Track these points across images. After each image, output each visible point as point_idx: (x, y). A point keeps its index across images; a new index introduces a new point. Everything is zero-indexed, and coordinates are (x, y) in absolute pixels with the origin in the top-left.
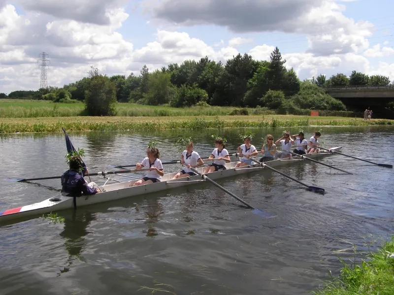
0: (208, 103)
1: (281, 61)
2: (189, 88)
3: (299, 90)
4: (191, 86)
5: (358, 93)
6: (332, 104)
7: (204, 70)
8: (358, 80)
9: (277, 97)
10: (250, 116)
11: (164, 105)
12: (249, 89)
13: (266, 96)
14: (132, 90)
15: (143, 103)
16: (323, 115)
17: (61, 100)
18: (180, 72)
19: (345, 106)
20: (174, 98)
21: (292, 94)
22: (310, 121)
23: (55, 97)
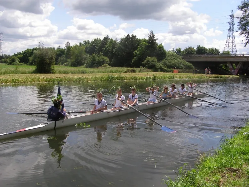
0: (109, 65)
1: (155, 39)
2: (97, 56)
3: (165, 57)
4: (99, 54)
5: (202, 58)
6: (186, 65)
7: (106, 44)
8: (201, 50)
9: (153, 61)
10: (137, 73)
11: (81, 66)
12: (135, 56)
13: (146, 61)
14: (60, 57)
15: (67, 65)
16: (181, 72)
17: (13, 63)
18: (91, 45)
19: (194, 67)
20: (88, 62)
21: (161, 60)
22: (175, 76)
23: (8, 61)
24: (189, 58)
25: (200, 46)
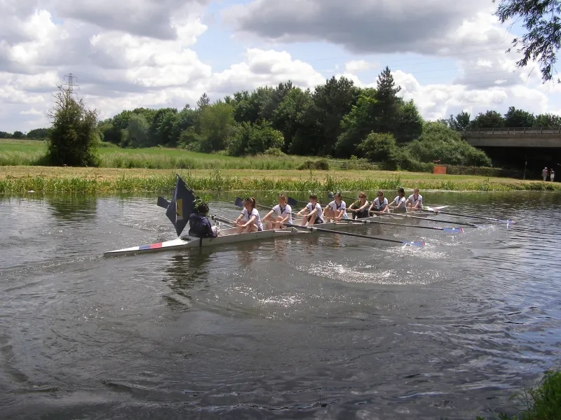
0: (283, 150)
1: (394, 88)
2: (256, 128)
3: (420, 132)
4: (260, 124)
5: (510, 139)
6: (470, 155)
7: (282, 101)
8: (518, 120)
9: (383, 143)
10: (331, 171)
11: (219, 152)
12: (344, 130)
13: (366, 141)
15: (194, 149)
16: (455, 173)
18: (250, 103)
19: (490, 160)
20: (234, 142)
21: (410, 140)
24: (479, 138)
25: (516, 109)
